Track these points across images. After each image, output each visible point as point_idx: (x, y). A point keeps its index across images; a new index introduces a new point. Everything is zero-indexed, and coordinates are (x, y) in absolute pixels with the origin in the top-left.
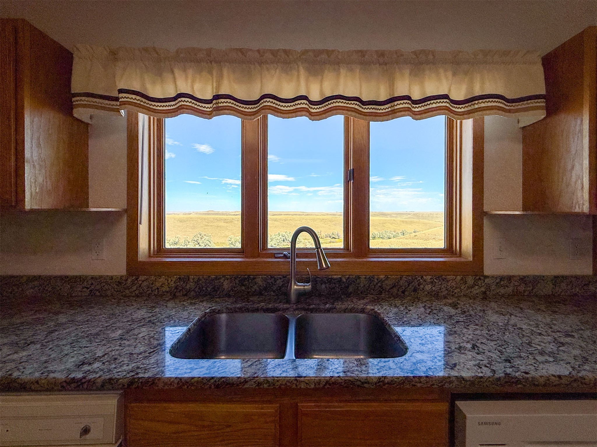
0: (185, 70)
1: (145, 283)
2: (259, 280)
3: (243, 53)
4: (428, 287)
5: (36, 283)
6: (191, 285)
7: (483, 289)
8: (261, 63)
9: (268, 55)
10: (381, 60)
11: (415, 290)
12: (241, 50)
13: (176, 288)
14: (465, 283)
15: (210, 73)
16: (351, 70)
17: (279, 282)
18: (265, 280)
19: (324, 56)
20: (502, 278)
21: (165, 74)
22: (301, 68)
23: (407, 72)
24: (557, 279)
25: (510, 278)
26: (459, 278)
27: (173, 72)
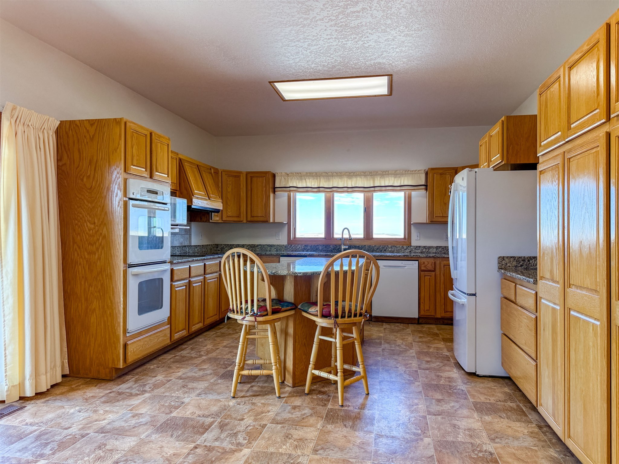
0: (309, 179)
1: (294, 247)
2: (331, 246)
3: (327, 174)
4: (390, 249)
5: (260, 247)
6: (309, 248)
7: (410, 250)
8: (332, 176)
9: (335, 174)
10: (370, 174)
11: (385, 250)
12: (326, 173)
13: (304, 249)
14: (403, 248)
15: (317, 179)
16: (361, 178)
17: (338, 247)
18: (333, 246)
19: (352, 174)
20: (417, 247)
21: (303, 180)
22: (345, 178)
23: (379, 178)
24: (437, 248)
25: (420, 247)
26: (401, 246)
27: (305, 179)
